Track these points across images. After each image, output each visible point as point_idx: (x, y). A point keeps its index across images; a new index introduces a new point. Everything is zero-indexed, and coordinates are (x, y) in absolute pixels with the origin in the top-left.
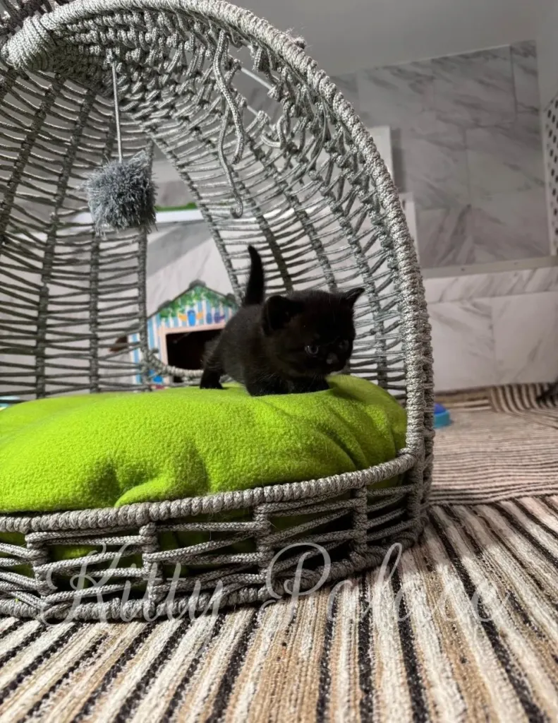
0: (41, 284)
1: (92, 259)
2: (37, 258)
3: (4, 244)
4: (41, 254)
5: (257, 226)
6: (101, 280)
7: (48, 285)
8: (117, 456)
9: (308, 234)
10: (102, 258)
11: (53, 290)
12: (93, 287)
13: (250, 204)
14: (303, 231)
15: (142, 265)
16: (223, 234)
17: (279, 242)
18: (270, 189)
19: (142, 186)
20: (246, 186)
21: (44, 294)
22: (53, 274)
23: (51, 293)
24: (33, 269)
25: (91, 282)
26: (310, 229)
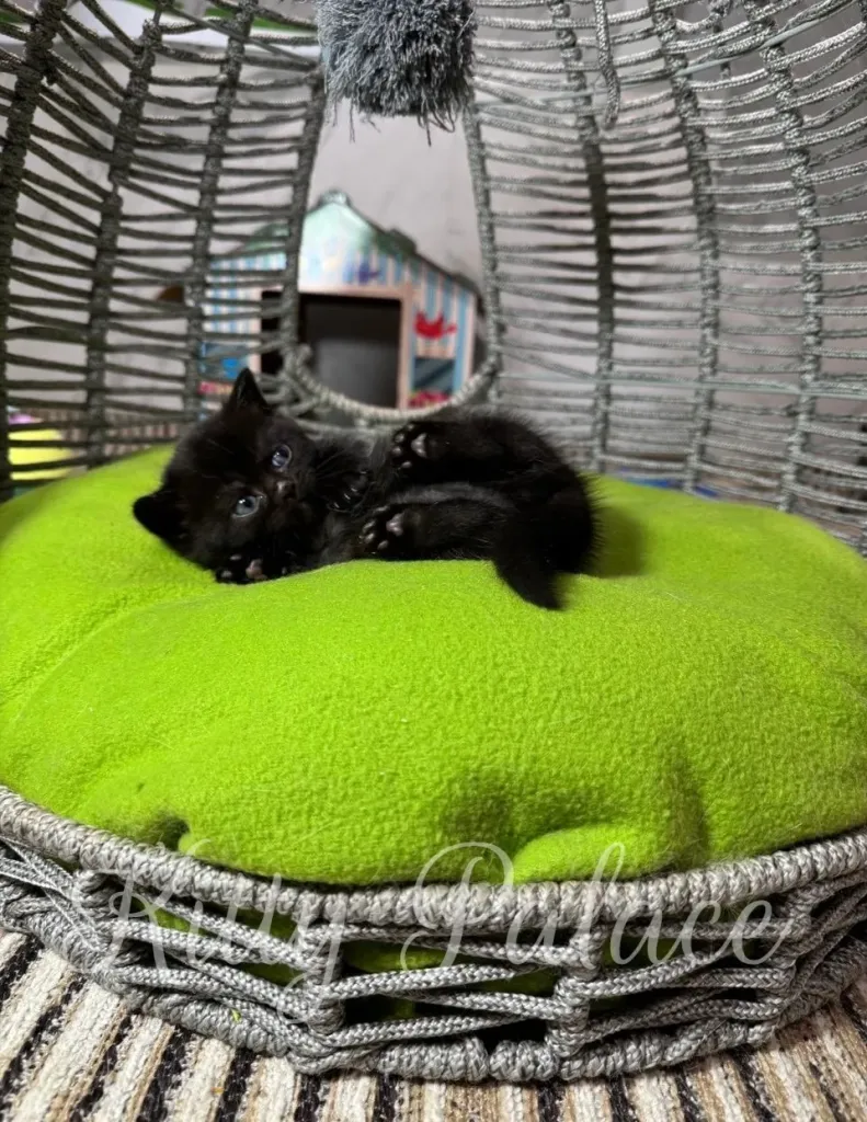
0: (107, 185)
1: (211, 142)
2: (105, 125)
3: (44, 81)
4: (113, 114)
5: (575, 136)
6: (222, 192)
7: (122, 191)
8: (522, 769)
9: (694, 179)
10: (233, 142)
11: (132, 203)
12: (205, 204)
13: (575, 83)
14: (684, 168)
15: (303, 172)
16: (488, 134)
17: (610, 177)
18: (639, 62)
19: (457, 19)
20: (580, 41)
21: (110, 208)
22: (134, 166)
23: (126, 209)
24: (93, 150)
25: (202, 193)
26: (704, 169)
